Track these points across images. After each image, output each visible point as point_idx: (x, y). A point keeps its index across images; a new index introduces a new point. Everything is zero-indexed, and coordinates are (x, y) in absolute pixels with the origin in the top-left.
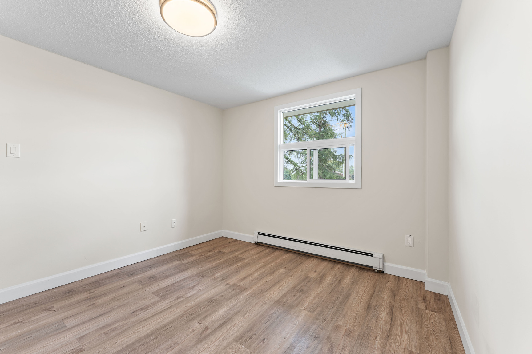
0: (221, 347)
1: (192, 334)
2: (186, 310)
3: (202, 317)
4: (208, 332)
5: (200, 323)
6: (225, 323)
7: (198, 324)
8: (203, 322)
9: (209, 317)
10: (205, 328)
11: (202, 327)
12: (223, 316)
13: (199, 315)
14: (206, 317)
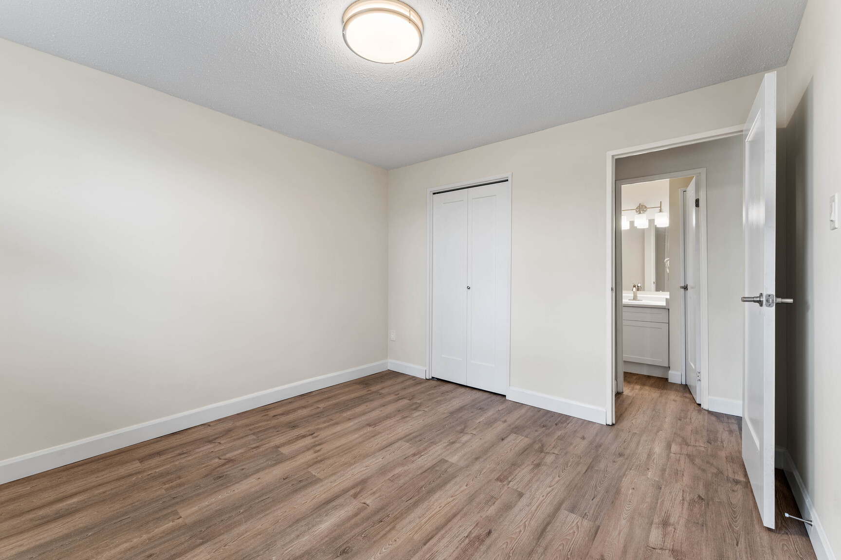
0: (339, 474)
1: (375, 489)
2: (394, 532)
3: (362, 514)
4: (352, 492)
5: (365, 505)
6: (327, 502)
7: (368, 502)
8: (360, 505)
9: (350, 513)
10: (357, 496)
11: (361, 498)
12: (326, 515)
13: (368, 519)
14: (356, 515)
